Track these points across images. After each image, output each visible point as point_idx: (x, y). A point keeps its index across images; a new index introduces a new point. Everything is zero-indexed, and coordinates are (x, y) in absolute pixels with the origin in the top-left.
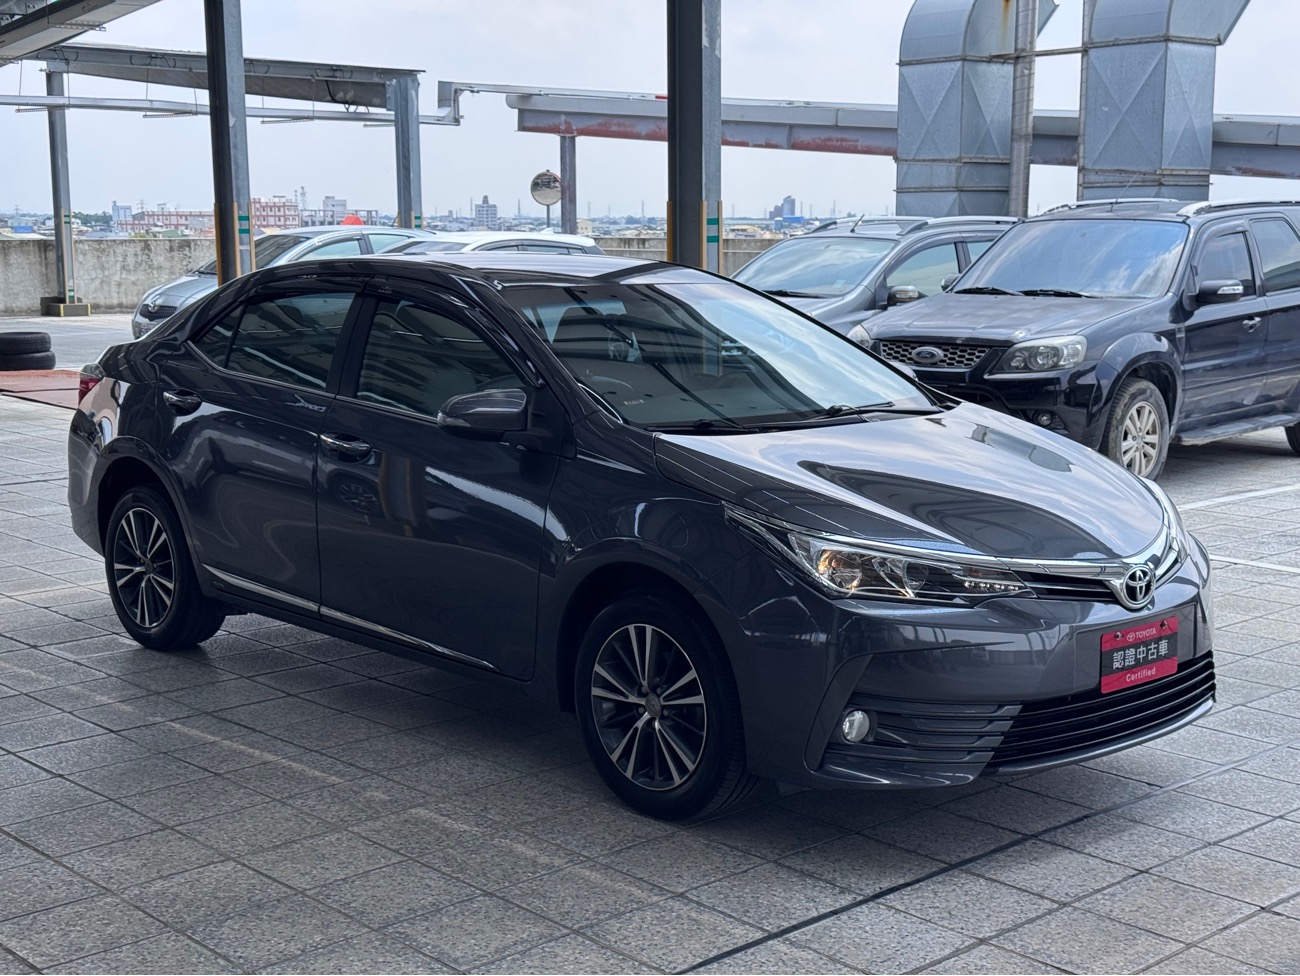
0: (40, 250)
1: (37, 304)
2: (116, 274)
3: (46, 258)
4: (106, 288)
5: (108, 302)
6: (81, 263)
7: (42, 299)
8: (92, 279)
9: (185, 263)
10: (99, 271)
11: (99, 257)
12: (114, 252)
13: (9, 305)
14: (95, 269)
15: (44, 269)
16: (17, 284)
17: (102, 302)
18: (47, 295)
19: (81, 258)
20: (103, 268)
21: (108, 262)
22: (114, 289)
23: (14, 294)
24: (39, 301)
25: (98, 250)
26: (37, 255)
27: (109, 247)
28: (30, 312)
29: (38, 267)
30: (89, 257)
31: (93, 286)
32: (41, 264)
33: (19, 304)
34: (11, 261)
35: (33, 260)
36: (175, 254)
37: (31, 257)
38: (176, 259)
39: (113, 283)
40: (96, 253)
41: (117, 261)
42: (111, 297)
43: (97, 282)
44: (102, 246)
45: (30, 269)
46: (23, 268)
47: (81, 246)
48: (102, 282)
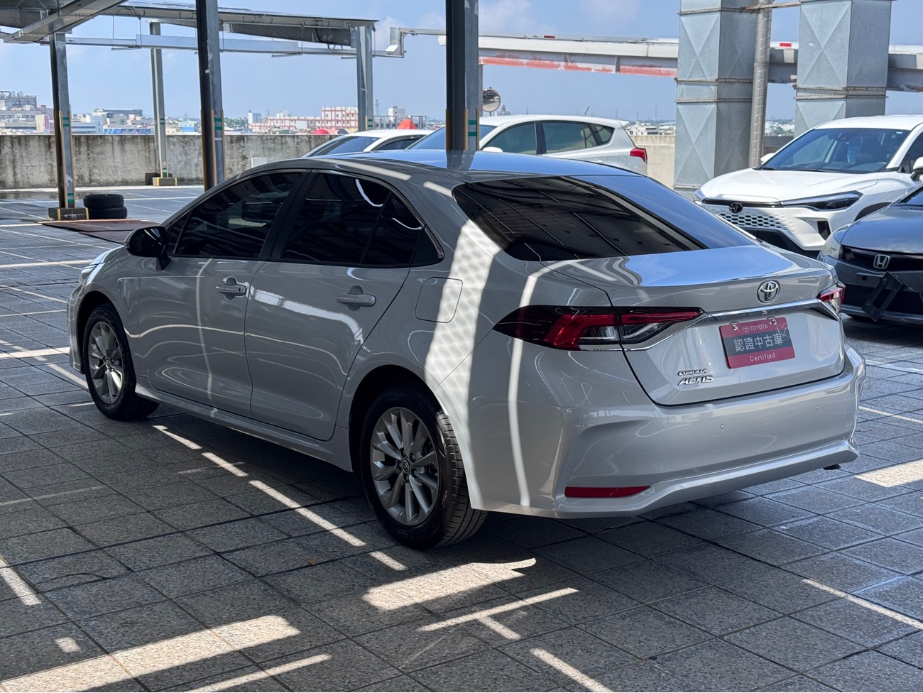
0: (145, 142)
1: (143, 177)
2: (195, 158)
3: (149, 147)
4: (188, 167)
5: (190, 177)
6: (172, 150)
7: (146, 174)
8: (179, 162)
9: (240, 151)
10: (184, 156)
11: (183, 147)
12: (194, 143)
13: (124, 178)
14: (181, 154)
15: (147, 154)
16: (130, 164)
17: (185, 176)
18: (149, 172)
19: (172, 147)
20: (186, 154)
21: (190, 150)
22: (193, 168)
23: (128, 171)
24: (144, 176)
25: (183, 142)
26: (143, 145)
27: (191, 140)
28: (138, 183)
29: (144, 153)
30: (177, 146)
31: (179, 166)
32: (145, 151)
33: (131, 177)
34: (126, 149)
35: (141, 148)
36: (234, 145)
37: (139, 146)
38: (235, 148)
39: (193, 164)
40: (182, 144)
41: (195, 150)
42: (192, 174)
43: (183, 163)
44: (186, 140)
45: (138, 154)
46: (134, 154)
47: (172, 139)
48: (186, 163)
